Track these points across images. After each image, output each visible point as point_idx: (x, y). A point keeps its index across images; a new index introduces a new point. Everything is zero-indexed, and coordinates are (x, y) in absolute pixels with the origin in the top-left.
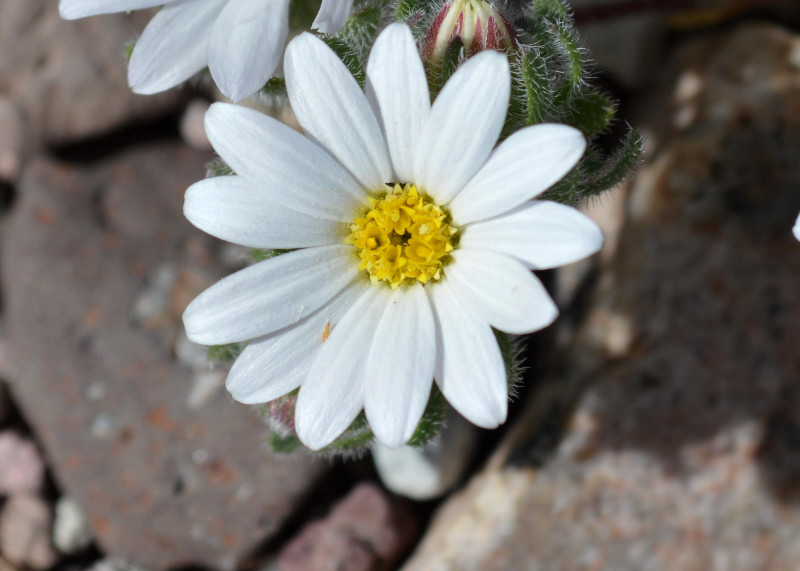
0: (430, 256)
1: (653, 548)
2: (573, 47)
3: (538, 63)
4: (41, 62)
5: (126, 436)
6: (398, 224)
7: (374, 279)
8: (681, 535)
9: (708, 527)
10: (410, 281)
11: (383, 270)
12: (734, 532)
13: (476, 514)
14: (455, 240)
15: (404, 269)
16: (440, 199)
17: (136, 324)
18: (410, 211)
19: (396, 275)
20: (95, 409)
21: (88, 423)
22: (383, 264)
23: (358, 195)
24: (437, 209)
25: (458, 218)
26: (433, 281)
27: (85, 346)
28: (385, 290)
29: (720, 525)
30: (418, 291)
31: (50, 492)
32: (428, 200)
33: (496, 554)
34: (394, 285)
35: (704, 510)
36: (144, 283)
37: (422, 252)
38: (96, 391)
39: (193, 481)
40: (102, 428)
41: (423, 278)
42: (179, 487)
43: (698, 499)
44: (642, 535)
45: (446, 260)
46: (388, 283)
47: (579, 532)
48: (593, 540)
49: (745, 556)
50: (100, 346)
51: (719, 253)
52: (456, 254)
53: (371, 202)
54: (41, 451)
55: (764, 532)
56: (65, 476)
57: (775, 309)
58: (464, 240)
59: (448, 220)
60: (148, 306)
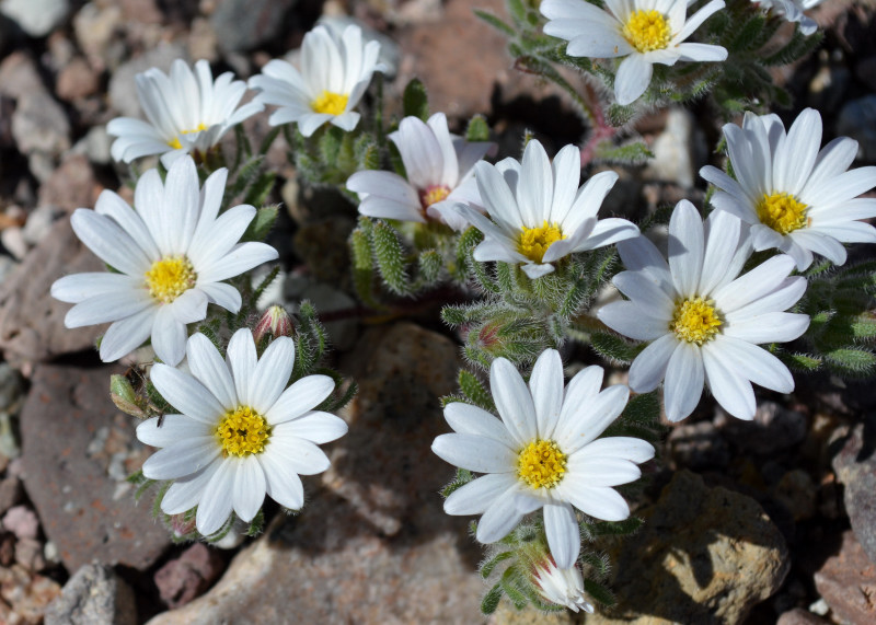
0: (258, 441)
1: (339, 582)
2: (321, 333)
3: (305, 341)
4: (49, 313)
5: (81, 512)
6: (241, 424)
7: (230, 453)
8: (353, 577)
9: (367, 574)
10: (248, 453)
11: (234, 448)
12: (380, 576)
13: (252, 562)
14: (269, 432)
15: (245, 447)
16: (260, 412)
17: (88, 456)
18: (247, 419)
19: (241, 450)
20: (66, 498)
21: (63, 505)
22: (235, 445)
23: (221, 411)
24: (260, 418)
25: (270, 422)
26: (259, 452)
27: (62, 466)
28: (236, 458)
29: (373, 573)
30: (252, 457)
31: (41, 537)
32: (255, 413)
33: (261, 581)
34: (240, 456)
35: (365, 565)
36: (94, 436)
37: (254, 439)
38: (67, 489)
39: (113, 537)
40: (69, 508)
41: (254, 451)
42: (106, 540)
43: (363, 559)
44: (334, 576)
45: (265, 442)
46: (236, 455)
47: (302, 573)
48: (310, 577)
49: (385, 589)
50: (70, 467)
51: (380, 438)
52: (271, 439)
53: (227, 415)
54: (37, 516)
55: (395, 577)
56: (49, 530)
57: (406, 467)
58: (274, 432)
59: (265, 423)
60: (94, 448)
